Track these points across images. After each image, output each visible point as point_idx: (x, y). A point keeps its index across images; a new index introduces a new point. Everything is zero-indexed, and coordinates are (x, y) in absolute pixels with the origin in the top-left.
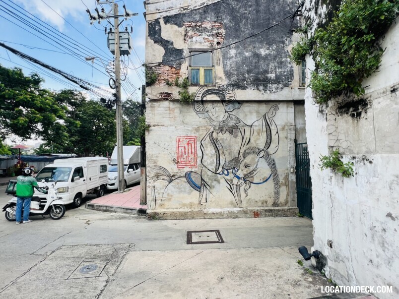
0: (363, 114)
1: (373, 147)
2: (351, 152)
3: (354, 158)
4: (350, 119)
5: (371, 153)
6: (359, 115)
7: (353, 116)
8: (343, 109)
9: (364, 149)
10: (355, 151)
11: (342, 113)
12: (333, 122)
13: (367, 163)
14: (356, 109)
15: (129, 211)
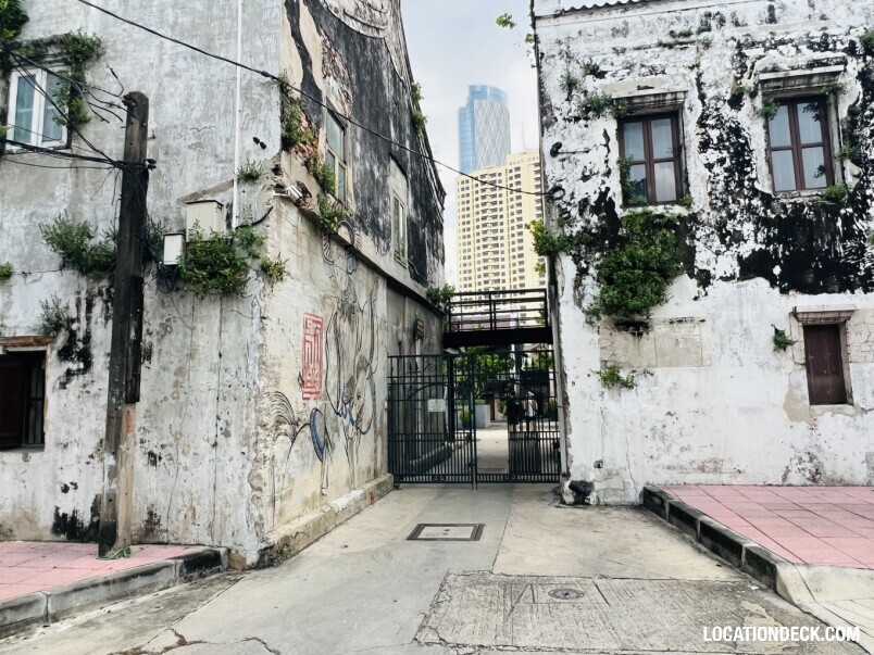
0: (644, 335)
1: (654, 362)
2: (630, 366)
3: (634, 371)
4: (630, 337)
5: (653, 367)
6: (640, 335)
7: (634, 334)
8: (621, 326)
9: (645, 364)
10: (636, 365)
11: (619, 330)
12: (608, 336)
13: (649, 375)
14: (638, 329)
15: (139, 582)
